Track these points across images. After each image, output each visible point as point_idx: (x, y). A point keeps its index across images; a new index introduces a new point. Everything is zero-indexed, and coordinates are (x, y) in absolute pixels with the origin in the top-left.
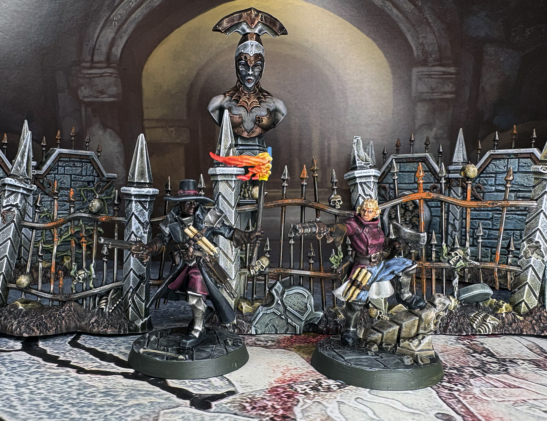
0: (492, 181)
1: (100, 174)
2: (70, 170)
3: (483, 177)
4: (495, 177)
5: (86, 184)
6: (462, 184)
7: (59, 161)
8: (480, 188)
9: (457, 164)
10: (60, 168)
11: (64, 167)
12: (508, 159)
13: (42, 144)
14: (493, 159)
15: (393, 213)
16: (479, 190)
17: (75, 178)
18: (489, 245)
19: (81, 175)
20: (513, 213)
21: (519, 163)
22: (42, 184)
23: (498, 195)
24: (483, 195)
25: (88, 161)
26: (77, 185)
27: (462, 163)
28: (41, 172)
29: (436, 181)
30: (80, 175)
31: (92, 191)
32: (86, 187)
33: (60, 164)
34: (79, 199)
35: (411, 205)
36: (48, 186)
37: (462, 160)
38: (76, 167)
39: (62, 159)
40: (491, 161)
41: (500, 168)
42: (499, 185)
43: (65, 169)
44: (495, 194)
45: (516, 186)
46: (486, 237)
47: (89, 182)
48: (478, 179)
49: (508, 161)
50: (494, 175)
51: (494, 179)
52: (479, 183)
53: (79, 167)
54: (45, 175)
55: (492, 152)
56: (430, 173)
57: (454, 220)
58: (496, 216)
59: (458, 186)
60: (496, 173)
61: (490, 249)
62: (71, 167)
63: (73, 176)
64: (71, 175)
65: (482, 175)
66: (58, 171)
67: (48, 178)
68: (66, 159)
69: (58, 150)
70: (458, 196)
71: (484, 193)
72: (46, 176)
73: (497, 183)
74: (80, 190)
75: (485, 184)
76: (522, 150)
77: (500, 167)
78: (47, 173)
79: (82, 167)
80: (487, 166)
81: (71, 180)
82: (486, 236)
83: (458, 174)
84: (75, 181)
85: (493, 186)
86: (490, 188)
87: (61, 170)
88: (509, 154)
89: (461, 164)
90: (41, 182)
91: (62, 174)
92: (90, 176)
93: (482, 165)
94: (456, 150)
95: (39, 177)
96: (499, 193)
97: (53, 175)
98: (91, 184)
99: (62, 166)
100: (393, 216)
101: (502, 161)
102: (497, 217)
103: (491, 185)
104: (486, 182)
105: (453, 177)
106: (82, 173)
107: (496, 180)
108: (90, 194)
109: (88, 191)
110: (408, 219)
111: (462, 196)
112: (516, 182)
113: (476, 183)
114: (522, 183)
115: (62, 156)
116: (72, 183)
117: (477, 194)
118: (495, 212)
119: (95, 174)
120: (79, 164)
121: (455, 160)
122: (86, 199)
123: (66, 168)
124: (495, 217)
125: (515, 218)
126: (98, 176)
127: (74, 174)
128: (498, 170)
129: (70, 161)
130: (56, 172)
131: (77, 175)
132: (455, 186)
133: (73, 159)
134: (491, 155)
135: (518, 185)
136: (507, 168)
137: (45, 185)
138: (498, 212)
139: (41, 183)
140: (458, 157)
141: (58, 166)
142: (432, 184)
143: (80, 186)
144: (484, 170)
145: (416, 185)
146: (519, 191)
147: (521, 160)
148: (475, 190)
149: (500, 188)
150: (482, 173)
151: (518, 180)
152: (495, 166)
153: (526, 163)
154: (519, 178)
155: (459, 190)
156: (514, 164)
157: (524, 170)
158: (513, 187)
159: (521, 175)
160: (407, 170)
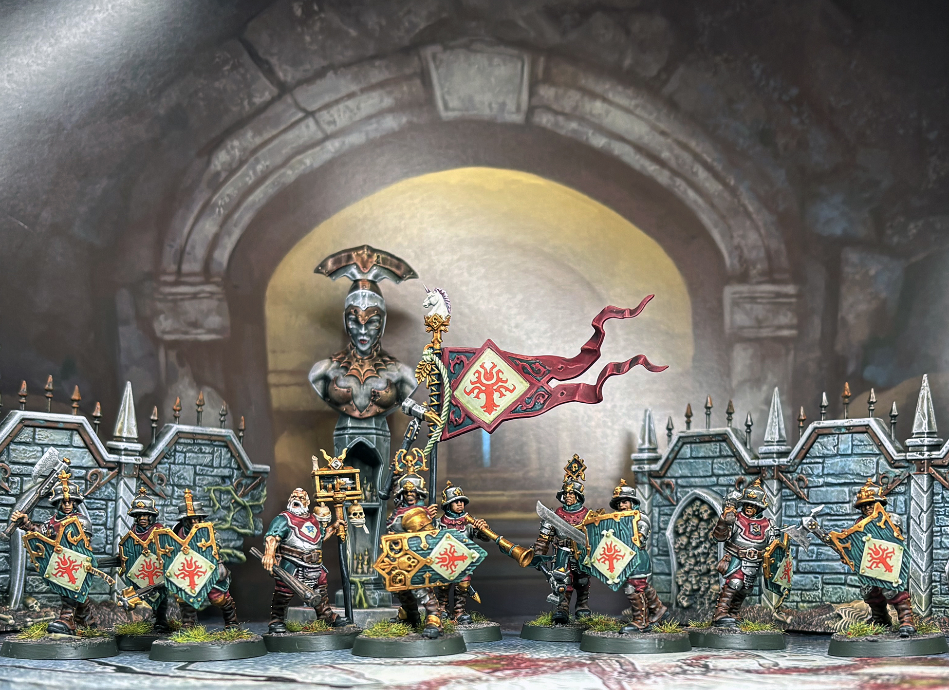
0: (818, 469)
1: (241, 466)
2: (194, 458)
3: (806, 463)
4: (823, 463)
5: (218, 480)
6: (778, 475)
7: (177, 443)
8: (804, 481)
9: (769, 443)
10: (178, 454)
11: (185, 453)
12: (839, 434)
13: (152, 417)
14: (819, 435)
15: (682, 525)
16: (801, 483)
17: (202, 470)
18: (818, 570)
19: (212, 466)
20: (847, 517)
21: (852, 440)
22: (150, 479)
23: (827, 490)
24: (808, 492)
25: (223, 444)
26: (204, 483)
27: (777, 442)
28: (148, 460)
29: (743, 472)
30: (209, 467)
31: (228, 492)
32: (219, 485)
33: (179, 448)
34: (207, 503)
35: (706, 511)
36: (160, 482)
37: (777, 438)
38: (204, 453)
39: (182, 441)
40: (817, 438)
41: (828, 450)
42: (828, 475)
43: (185, 457)
44: (823, 489)
45: (851, 477)
46: (814, 558)
47: (223, 478)
48: (800, 467)
49: (838, 439)
50: (820, 460)
51: (820, 465)
52: (801, 472)
53: (209, 453)
54: (155, 465)
55: (815, 424)
56: (734, 459)
58: (826, 523)
59: (772, 478)
60: (824, 457)
61: (820, 577)
62: (196, 453)
63: (198, 467)
64: (195, 466)
65: (804, 461)
66: (175, 459)
67: (160, 469)
68: (189, 441)
69: (176, 427)
70: (772, 493)
71: (808, 487)
72: (156, 467)
73: (826, 472)
74: (209, 490)
75: (810, 475)
76: (854, 420)
77: (829, 448)
78: (157, 461)
79: (212, 453)
80: (811, 446)
81: (196, 474)
82: (814, 556)
83: (771, 460)
84: (202, 475)
85: (821, 477)
86: (816, 480)
87: (180, 458)
88: (839, 428)
89: (775, 443)
90: (149, 475)
91: (181, 464)
92: (225, 467)
93: (804, 445)
94: (770, 421)
95: (146, 467)
96: (828, 488)
97: (167, 465)
98: (227, 480)
99: (182, 452)
100: (681, 531)
101: (831, 438)
102: (827, 526)
103: (818, 476)
104: (810, 472)
105: (764, 464)
106: (212, 463)
107: (823, 467)
108: (225, 497)
109: (221, 492)
110: (702, 534)
111: (779, 495)
112: (849, 470)
113: (798, 474)
114: (858, 471)
115: (181, 435)
116: (197, 478)
117: (799, 490)
118: (825, 517)
119: (233, 465)
120: (208, 449)
121: (767, 437)
122: (218, 505)
123: (188, 455)
124: (825, 526)
126: (239, 469)
127: (201, 465)
128: (826, 452)
129: (194, 444)
130: (172, 460)
131: (205, 466)
132: (768, 479)
133: (200, 441)
134: (815, 428)
135: (853, 474)
136: (838, 449)
137: (155, 480)
138: (829, 518)
139: (148, 478)
140: (772, 433)
141: (175, 451)
142: (737, 477)
143: (210, 484)
144: (807, 452)
145: (714, 479)
146: (855, 484)
147: (855, 435)
148: (796, 483)
149: (830, 480)
150: (805, 457)
151: (853, 466)
152: (822, 446)
153: (862, 441)
154: (853, 464)
155: (775, 485)
156: (846, 442)
157: (859, 452)
158: (846, 478)
159: (856, 459)
160: (701, 455)
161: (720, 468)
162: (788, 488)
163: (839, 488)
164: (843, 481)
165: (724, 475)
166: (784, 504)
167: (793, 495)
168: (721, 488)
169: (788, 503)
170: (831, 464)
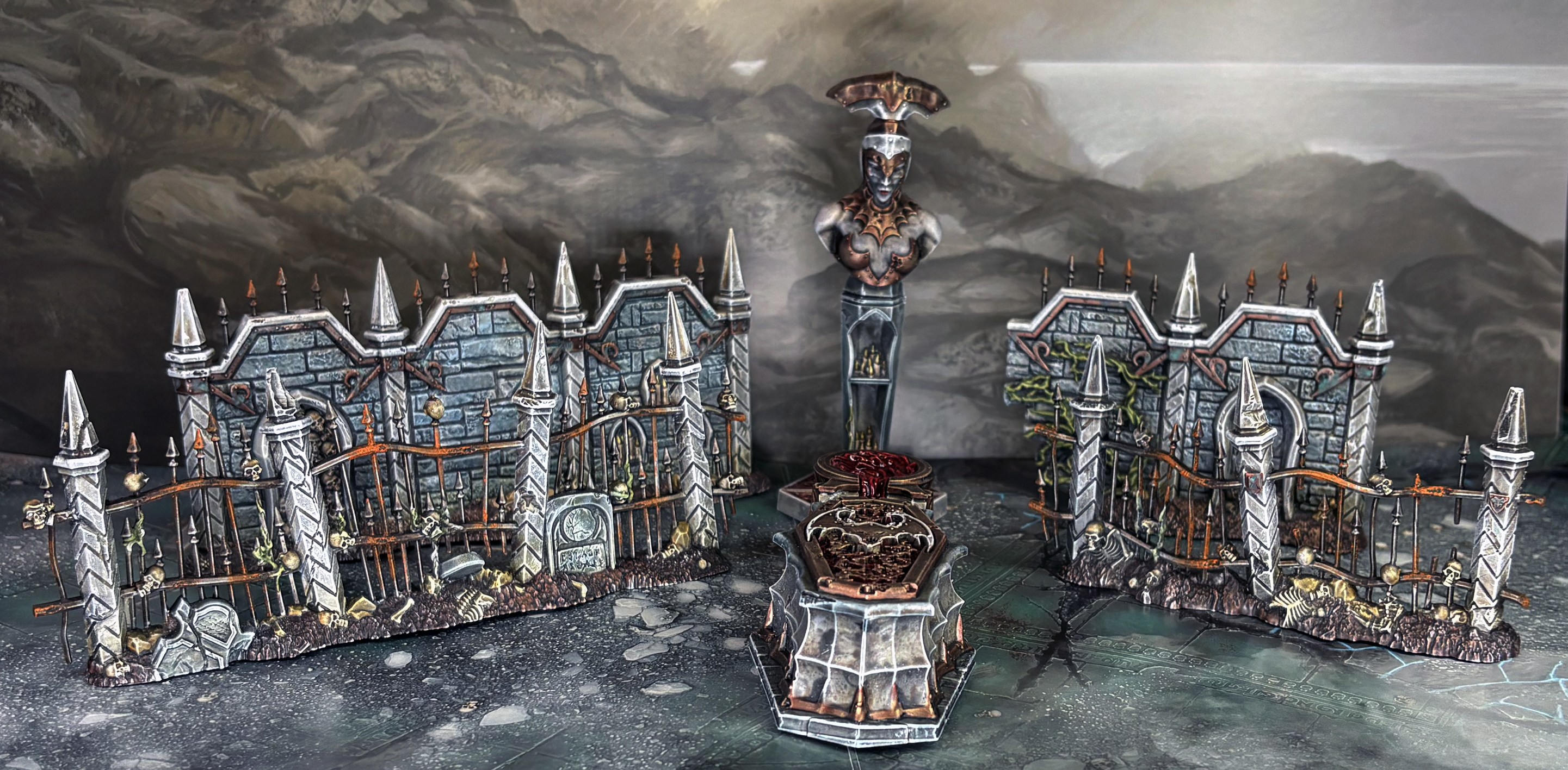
0: (453, 354)
3: (438, 348)
4: (459, 347)
6: (404, 365)
8: (437, 368)
12: (476, 313)
14: (453, 315)
16: (434, 372)
21: (493, 319)
23: (468, 378)
24: (443, 381)
29: (352, 364)
40: (449, 318)
41: (463, 331)
42: (467, 359)
44: (463, 375)
45: (495, 359)
48: (431, 353)
49: (475, 318)
50: (455, 344)
51: (456, 349)
52: (433, 359)
55: (447, 303)
56: (337, 350)
58: (470, 413)
59: (399, 369)
60: (459, 339)
65: (435, 346)
70: (400, 387)
71: (443, 375)
73: (463, 356)
75: (443, 361)
77: (464, 328)
80: (443, 328)
83: (398, 349)
85: (458, 362)
86: (453, 366)
88: (478, 305)
93: (434, 328)
96: (469, 374)
101: (466, 318)
103: (454, 362)
104: (444, 357)
105: (388, 354)
107: (459, 351)
111: (407, 388)
112: (492, 351)
113: (429, 361)
114: (504, 352)
117: (431, 380)
118: (466, 407)
125: (500, 412)
128: (461, 334)
132: (394, 371)
134: (449, 308)
135: (496, 356)
136: (476, 329)
138: (472, 407)
144: (438, 335)
145: (312, 376)
146: (500, 367)
147: (495, 314)
148: (428, 373)
149: (469, 364)
150: (436, 341)
151: (496, 348)
152: (455, 326)
153: (503, 319)
154: (498, 347)
155: (401, 377)
156: (484, 322)
157: (502, 330)
158: (487, 361)
159: (499, 339)
160: (287, 347)
161: (317, 363)
162: (418, 379)
163: (480, 374)
164: (485, 365)
165: (325, 370)
166: (413, 397)
167: (424, 386)
168: (323, 387)
169: (419, 396)
170: (471, 347)
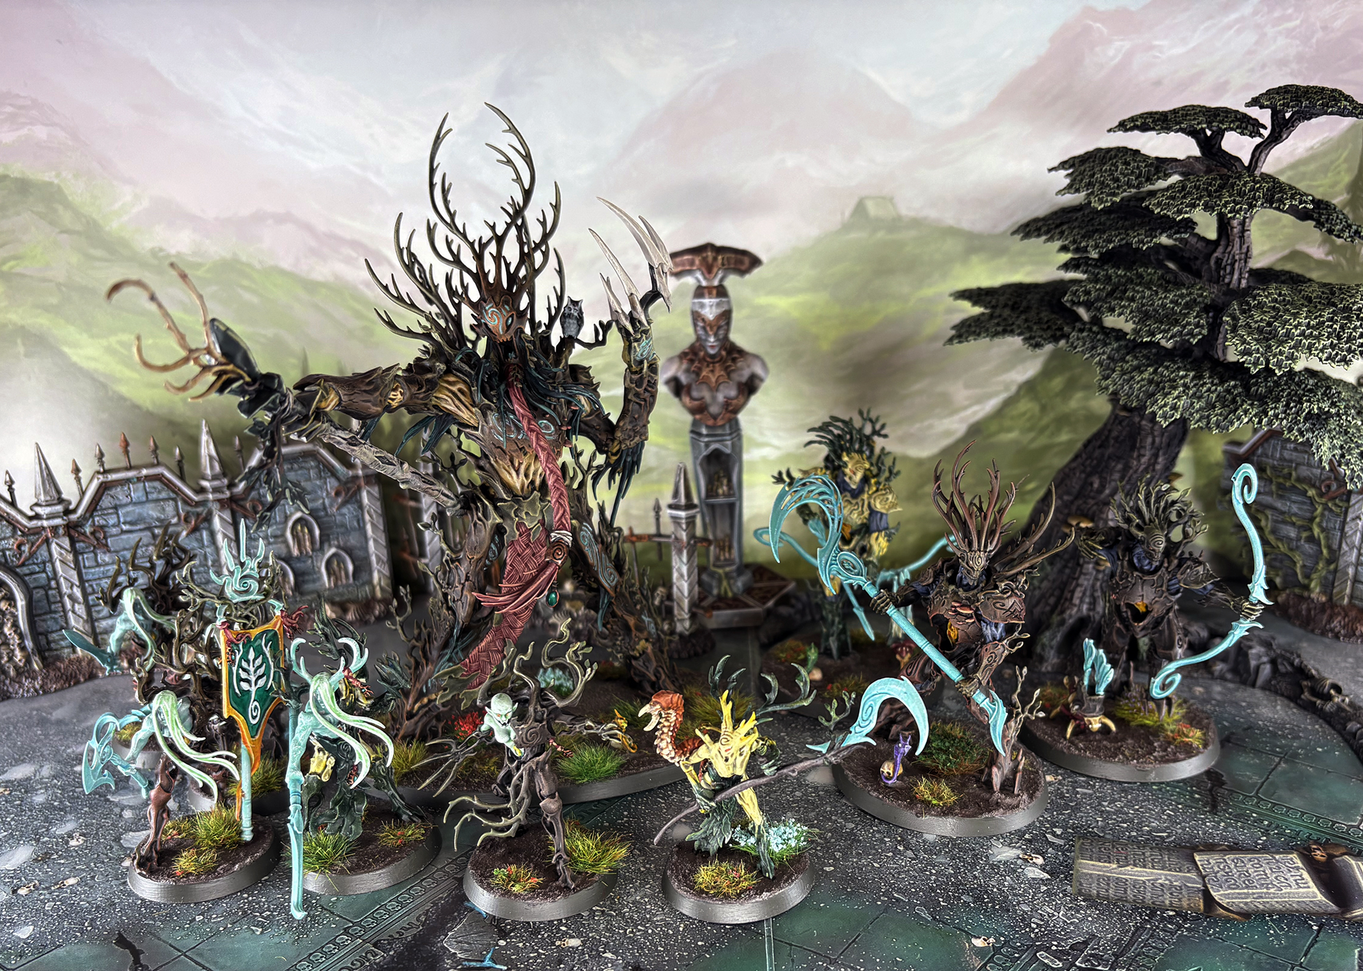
0: (112, 520)
3: (98, 516)
4: (117, 513)
6: (68, 532)
8: (99, 533)
12: (129, 485)
14: (108, 488)
21: (145, 489)
23: (129, 538)
24: (107, 541)
29: (20, 533)
40: (105, 491)
41: (119, 501)
42: (125, 523)
44: (124, 537)
48: (91, 521)
49: (130, 488)
50: (113, 511)
51: (114, 516)
52: (94, 525)
57: (71, 587)
60: (116, 508)
65: (95, 514)
73: (121, 521)
75: (105, 526)
77: (120, 498)
80: (100, 498)
85: (117, 526)
86: (112, 530)
96: (128, 536)
101: (122, 489)
103: (114, 526)
104: (105, 523)
107: (118, 517)
111: (73, 549)
114: (158, 515)
128: (117, 502)
136: (130, 498)
144: (97, 506)
147: (147, 483)
148: (92, 537)
149: (128, 528)
150: (95, 509)
151: (151, 512)
152: (112, 496)
153: (154, 488)
155: (66, 543)
156: (138, 492)
157: (154, 497)
158: (144, 523)
162: (83, 541)
163: (139, 534)
164: (142, 526)
166: (80, 558)
167: (89, 548)
169: (85, 556)
170: (127, 513)
